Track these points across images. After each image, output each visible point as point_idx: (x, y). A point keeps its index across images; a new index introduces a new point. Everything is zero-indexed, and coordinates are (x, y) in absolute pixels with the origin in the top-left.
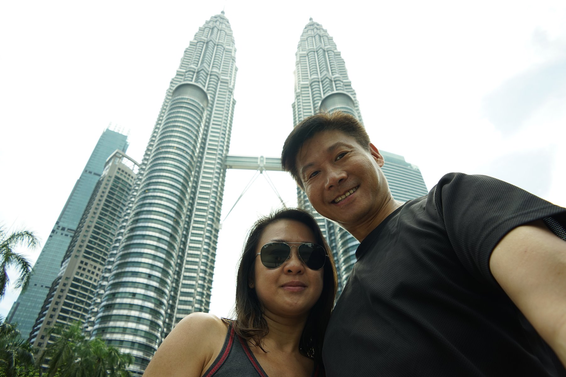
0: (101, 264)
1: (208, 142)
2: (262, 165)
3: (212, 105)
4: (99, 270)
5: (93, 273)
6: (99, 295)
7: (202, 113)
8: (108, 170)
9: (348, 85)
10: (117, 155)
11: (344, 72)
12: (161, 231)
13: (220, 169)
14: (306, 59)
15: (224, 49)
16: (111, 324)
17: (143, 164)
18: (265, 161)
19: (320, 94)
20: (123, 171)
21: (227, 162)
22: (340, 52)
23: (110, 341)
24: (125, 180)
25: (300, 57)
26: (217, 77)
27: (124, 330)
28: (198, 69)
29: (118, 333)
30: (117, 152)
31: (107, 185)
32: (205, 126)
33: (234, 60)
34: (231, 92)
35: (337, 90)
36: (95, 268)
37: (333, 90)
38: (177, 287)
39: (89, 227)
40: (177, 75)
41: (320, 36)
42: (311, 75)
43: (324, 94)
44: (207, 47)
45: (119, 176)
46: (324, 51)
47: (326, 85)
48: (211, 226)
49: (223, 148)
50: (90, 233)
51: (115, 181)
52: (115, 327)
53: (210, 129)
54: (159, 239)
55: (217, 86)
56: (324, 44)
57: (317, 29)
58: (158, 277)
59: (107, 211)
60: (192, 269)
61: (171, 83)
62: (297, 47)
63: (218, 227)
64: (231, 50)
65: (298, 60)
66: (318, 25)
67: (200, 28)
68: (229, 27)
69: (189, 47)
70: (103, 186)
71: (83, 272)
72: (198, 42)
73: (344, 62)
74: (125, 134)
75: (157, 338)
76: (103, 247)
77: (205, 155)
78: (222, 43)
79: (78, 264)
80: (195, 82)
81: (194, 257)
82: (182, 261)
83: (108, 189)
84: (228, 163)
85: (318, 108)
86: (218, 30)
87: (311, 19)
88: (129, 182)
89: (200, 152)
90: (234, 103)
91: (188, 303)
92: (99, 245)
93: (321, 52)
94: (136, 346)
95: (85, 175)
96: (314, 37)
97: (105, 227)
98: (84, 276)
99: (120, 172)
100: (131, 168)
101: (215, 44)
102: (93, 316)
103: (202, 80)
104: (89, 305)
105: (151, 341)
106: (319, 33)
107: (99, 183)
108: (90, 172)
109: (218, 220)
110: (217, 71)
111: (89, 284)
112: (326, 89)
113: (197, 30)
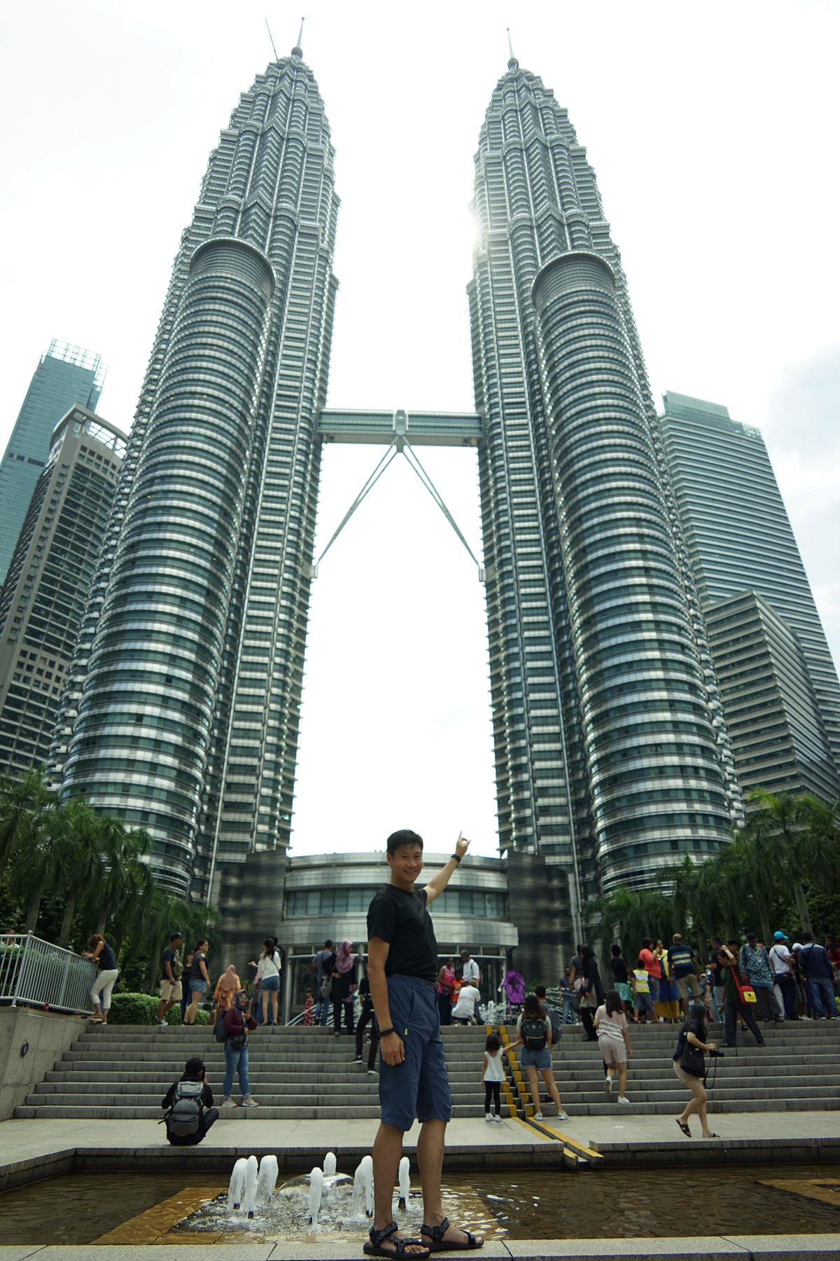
0: (64, 657)
1: (278, 381)
2: (400, 432)
3: (284, 292)
4: (61, 668)
5: (49, 675)
6: (66, 720)
7: (261, 314)
8: (59, 452)
9: (604, 233)
10: (77, 415)
11: (591, 200)
12: (185, 583)
13: (308, 445)
14: (501, 170)
15: (305, 148)
16: (98, 777)
17: (136, 435)
18: (407, 423)
19: (536, 259)
20: (92, 453)
21: (323, 426)
22: (584, 150)
23: (99, 810)
24: (99, 472)
25: (487, 165)
26: (292, 222)
27: (125, 790)
28: (245, 204)
29: (112, 794)
30: (75, 410)
31: (59, 484)
32: (269, 342)
33: (329, 178)
34: (326, 260)
35: (574, 247)
36: (52, 664)
37: (566, 249)
38: (226, 701)
39: (30, 578)
40: (197, 218)
41: (535, 109)
42: (512, 213)
43: (543, 258)
44: (263, 146)
45: (84, 463)
46: (545, 147)
47: (549, 235)
48: (294, 571)
49: (313, 394)
50: (35, 592)
51: (76, 476)
52: (107, 784)
53: (282, 351)
54: (183, 602)
55: (291, 246)
56: (545, 130)
57: (528, 89)
58: (186, 681)
59: (65, 543)
60: (258, 663)
61: (185, 239)
62: (478, 139)
63: (308, 573)
64: (322, 151)
65: (482, 173)
66: (531, 78)
67: (243, 95)
68: (314, 92)
69: (221, 148)
70: (51, 488)
71: (28, 674)
72: (240, 135)
73: (594, 176)
74: (88, 366)
75: (193, 803)
76: (64, 621)
77: (273, 412)
78: (298, 134)
79: (17, 658)
80: (240, 236)
81: (260, 639)
82: (235, 648)
83: (64, 495)
84: (324, 429)
85: (529, 294)
86: (289, 99)
87: (513, 63)
88: (108, 477)
89: (260, 405)
90: (334, 284)
91: (252, 734)
92: (57, 617)
93: (537, 150)
94: (152, 819)
95: (9, 463)
96: (521, 110)
97: (64, 577)
98: (32, 682)
99: (87, 455)
100: (111, 447)
101: (282, 139)
102: (59, 763)
103: (256, 231)
104: (50, 741)
105: (182, 810)
106: (533, 101)
107: (42, 482)
108: (21, 458)
109: (309, 559)
110: (291, 207)
111: (43, 699)
112: (548, 245)
113: (236, 103)
